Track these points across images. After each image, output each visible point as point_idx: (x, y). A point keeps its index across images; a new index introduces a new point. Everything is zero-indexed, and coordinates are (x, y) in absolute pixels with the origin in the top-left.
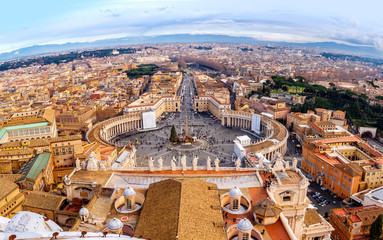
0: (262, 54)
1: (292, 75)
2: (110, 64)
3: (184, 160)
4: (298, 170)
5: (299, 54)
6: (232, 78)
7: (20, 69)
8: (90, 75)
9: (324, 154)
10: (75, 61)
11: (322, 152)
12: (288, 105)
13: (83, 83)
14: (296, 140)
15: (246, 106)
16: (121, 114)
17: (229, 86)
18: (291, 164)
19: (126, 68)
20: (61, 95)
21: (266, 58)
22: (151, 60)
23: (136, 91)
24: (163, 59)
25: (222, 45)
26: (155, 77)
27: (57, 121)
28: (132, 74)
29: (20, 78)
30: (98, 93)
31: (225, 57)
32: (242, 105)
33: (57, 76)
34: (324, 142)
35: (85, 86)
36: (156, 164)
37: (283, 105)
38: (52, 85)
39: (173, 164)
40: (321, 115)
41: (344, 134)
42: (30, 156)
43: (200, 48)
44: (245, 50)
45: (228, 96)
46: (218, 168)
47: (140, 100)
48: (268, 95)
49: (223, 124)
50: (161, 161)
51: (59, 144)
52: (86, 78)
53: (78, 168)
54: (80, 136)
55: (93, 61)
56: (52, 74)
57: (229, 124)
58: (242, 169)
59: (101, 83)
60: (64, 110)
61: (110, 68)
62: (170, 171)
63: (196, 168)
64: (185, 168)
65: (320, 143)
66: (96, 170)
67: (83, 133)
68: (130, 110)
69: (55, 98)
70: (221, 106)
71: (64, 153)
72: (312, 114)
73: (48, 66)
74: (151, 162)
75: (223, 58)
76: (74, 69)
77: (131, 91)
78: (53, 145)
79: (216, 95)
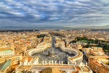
0: (73, 31)
1: (82, 37)
2: (32, 34)
3: (53, 61)
4: (88, 67)
5: (84, 31)
6: (65, 38)
7: (4, 33)
8: (26, 36)
9: (96, 62)
10: (22, 32)
11: (95, 61)
12: (82, 45)
13: (24, 38)
14: (86, 56)
15: (69, 46)
16: (35, 48)
17: (64, 40)
18: (85, 64)
19: (37, 35)
20: (17, 41)
21: (74, 32)
22: (44, 33)
23: (39, 41)
24: (47, 33)
25: (62, 29)
26: (45, 38)
27: (15, 49)
28: (38, 37)
29: (4, 35)
30: (28, 41)
31: (63, 33)
32: (68, 46)
33: (17, 36)
34: (96, 57)
35: (25, 39)
36: (45, 63)
37: (80, 46)
38: (14, 38)
39: (49, 63)
40: (93, 49)
41: (103, 55)
42: (4, 61)
43: (56, 30)
44: (68, 30)
45: (64, 43)
46: (62, 64)
47: (40, 44)
48: (76, 43)
49: (63, 51)
50: (46, 62)
51: (15, 57)
52: (25, 37)
53: (21, 65)
54: (22, 54)
55: (28, 33)
56: (15, 35)
57: (65, 51)
58: (69, 65)
59: (30, 39)
60: (18, 46)
61: (32, 35)
62: (48, 65)
63: (56, 64)
64: (53, 64)
65: (94, 58)
66: (26, 65)
67: (23, 53)
68: (37, 47)
69: (15, 42)
70: (62, 46)
71: (16, 60)
72: (90, 48)
73: (14, 33)
74: (43, 62)
75: (62, 33)
76: (22, 34)
77: (38, 41)
78: (13, 57)
79: (61, 43)
